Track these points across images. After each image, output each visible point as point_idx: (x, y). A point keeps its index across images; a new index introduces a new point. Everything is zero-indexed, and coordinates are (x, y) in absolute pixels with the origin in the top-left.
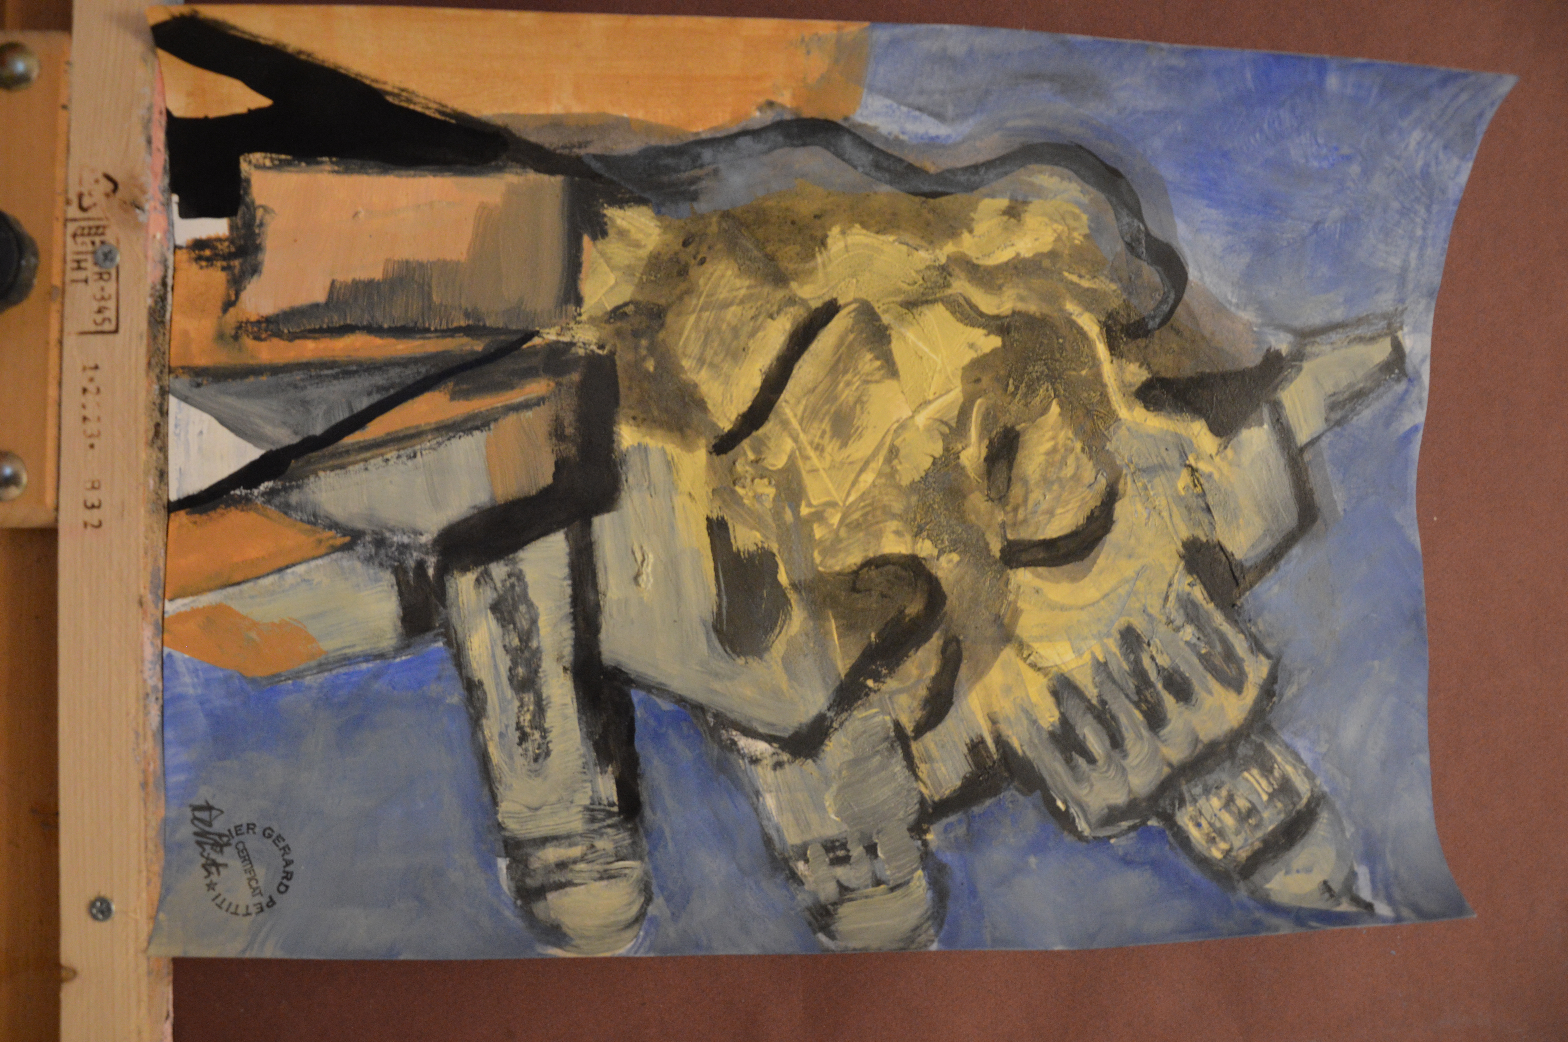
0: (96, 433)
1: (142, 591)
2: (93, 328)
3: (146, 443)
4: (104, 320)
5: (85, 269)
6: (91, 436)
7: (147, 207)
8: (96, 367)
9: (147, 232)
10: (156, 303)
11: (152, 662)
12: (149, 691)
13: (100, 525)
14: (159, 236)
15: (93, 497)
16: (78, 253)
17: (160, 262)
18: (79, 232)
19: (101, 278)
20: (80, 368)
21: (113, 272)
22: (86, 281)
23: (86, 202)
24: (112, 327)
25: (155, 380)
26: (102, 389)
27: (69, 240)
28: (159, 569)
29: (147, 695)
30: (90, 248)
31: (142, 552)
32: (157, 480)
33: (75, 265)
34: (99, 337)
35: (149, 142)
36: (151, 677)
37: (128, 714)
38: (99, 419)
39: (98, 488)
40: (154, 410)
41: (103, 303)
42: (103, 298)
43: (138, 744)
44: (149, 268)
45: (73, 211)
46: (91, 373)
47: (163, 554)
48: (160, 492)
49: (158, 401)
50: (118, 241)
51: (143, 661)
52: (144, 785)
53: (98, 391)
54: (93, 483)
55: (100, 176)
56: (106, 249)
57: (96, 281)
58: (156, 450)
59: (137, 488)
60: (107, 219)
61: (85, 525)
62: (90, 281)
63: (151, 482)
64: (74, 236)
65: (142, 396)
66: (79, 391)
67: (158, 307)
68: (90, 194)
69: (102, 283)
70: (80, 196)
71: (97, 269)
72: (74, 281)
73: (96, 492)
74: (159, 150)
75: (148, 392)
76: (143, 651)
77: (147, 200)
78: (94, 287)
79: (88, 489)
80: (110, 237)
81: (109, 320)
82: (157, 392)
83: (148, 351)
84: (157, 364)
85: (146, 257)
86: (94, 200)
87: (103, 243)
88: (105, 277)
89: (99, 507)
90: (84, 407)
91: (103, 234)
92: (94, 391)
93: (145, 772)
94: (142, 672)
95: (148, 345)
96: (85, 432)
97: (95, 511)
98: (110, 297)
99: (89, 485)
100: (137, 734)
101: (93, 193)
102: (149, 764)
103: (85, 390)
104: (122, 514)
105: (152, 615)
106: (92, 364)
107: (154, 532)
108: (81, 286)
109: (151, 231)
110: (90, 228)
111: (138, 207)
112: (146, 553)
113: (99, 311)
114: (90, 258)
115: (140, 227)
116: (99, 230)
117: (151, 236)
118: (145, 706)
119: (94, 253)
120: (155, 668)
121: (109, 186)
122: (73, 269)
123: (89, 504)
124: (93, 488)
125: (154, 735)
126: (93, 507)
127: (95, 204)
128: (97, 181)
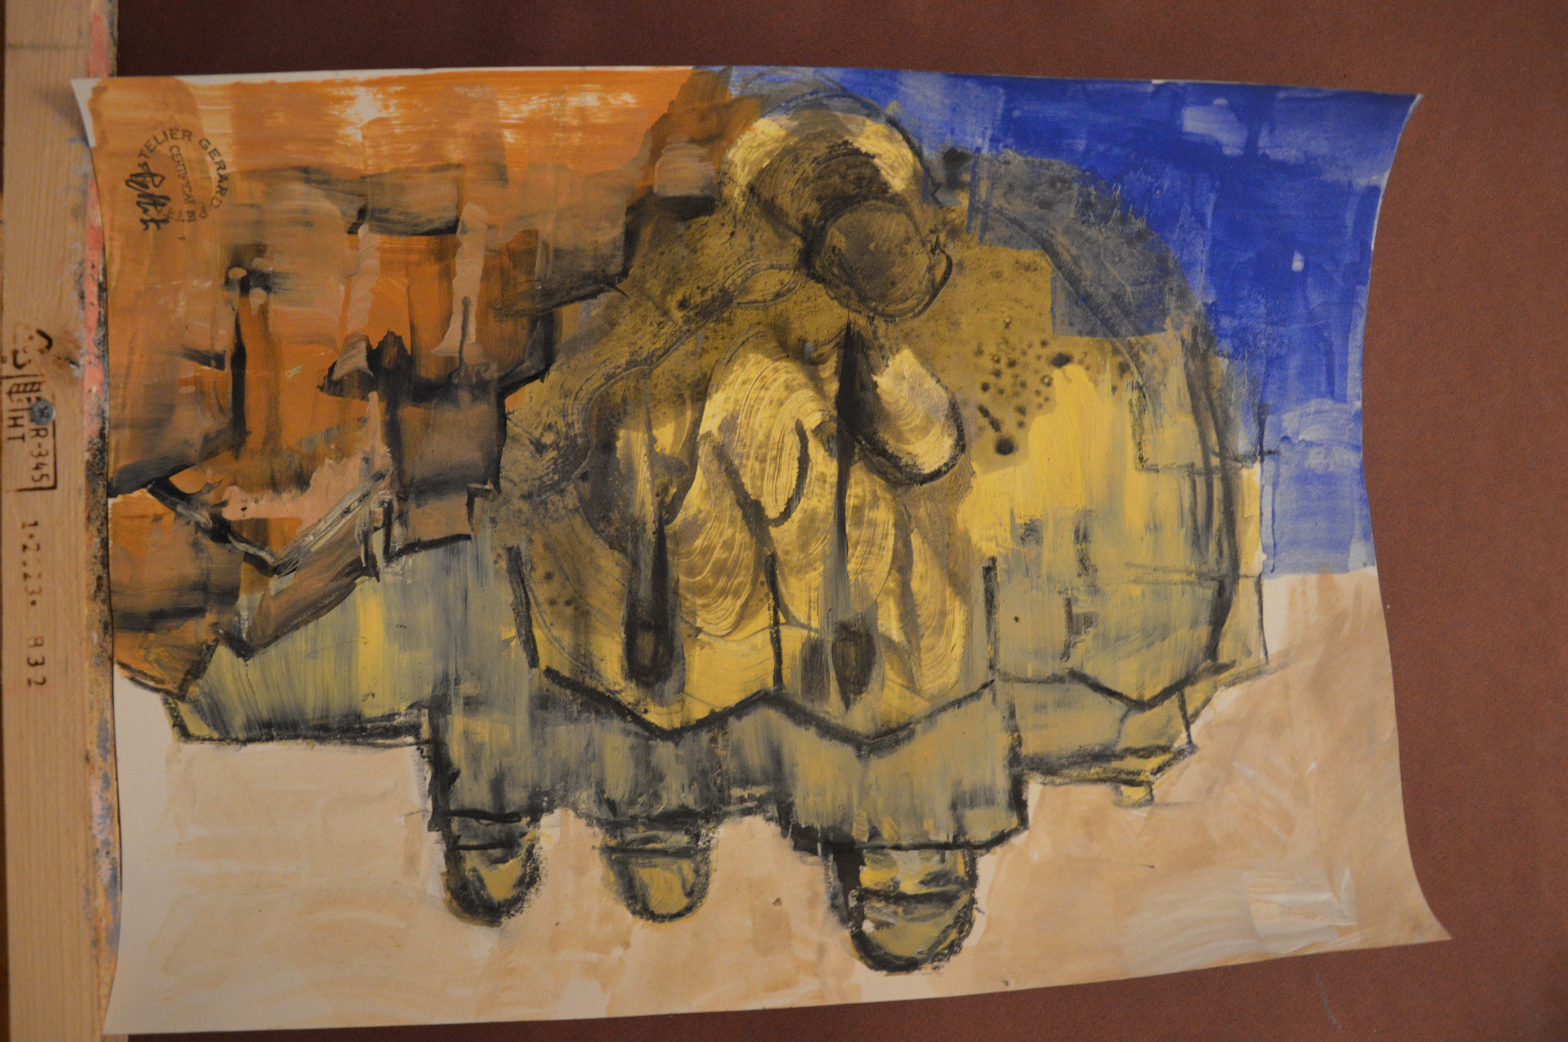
0: (37, 590)
1: (89, 747)
2: (32, 485)
3: (88, 598)
4: (42, 476)
5: (22, 426)
6: (32, 593)
7: (82, 362)
8: (36, 524)
9: (82, 387)
10: (94, 456)
11: (101, 816)
12: (99, 845)
13: (44, 682)
14: (94, 389)
15: (36, 655)
16: (14, 410)
17: (97, 415)
18: (14, 389)
19: (38, 435)
20: (19, 525)
21: (50, 428)
22: (23, 438)
23: (21, 359)
24: (50, 483)
25: (95, 533)
26: (42, 546)
27: (5, 397)
28: (106, 722)
29: (97, 850)
30: (26, 405)
31: (87, 708)
32: (101, 632)
33: (12, 422)
34: (38, 493)
35: (82, 297)
36: (101, 832)
37: (77, 871)
38: (40, 575)
39: (41, 645)
40: (95, 563)
41: (40, 460)
42: (40, 455)
43: (88, 901)
44: (86, 422)
45: (8, 369)
46: (31, 530)
47: (110, 706)
48: (105, 645)
49: (100, 554)
50: (54, 397)
51: (91, 817)
52: (96, 942)
53: (39, 547)
54: (36, 639)
55: (33, 333)
56: (41, 405)
57: (33, 437)
58: (100, 602)
59: (80, 644)
60: (42, 375)
61: (29, 682)
62: (27, 438)
63: (95, 636)
64: (10, 393)
65: (83, 550)
66: (19, 548)
67: (97, 461)
68: (25, 352)
69: (39, 439)
70: (15, 353)
71: (33, 426)
72: (10, 439)
73: (39, 649)
74: (92, 304)
75: (88, 546)
76: (91, 807)
77: (82, 355)
78: (31, 444)
79: (31, 647)
80: (45, 393)
81: (47, 476)
82: (98, 545)
83: (87, 505)
84: (97, 517)
85: (82, 411)
86: (28, 357)
87: (39, 399)
88: (42, 433)
89: (42, 664)
90: (24, 564)
91: (38, 390)
92: (35, 548)
93: (96, 929)
94: (90, 828)
95: (87, 499)
96: (26, 589)
97: (38, 668)
98: (47, 453)
99: (32, 642)
100: (87, 890)
101: (27, 350)
102: (101, 920)
103: (25, 548)
104: (66, 671)
105: (100, 769)
106: (32, 522)
107: (99, 685)
108: (18, 442)
109: (87, 385)
110: (26, 385)
111: (73, 363)
112: (91, 708)
113: (37, 468)
114: (26, 414)
115: (75, 382)
116: (35, 387)
117: (86, 391)
118: (95, 863)
119: (30, 409)
120: (105, 822)
121: (45, 342)
122: (10, 426)
123: (32, 661)
124: (36, 645)
125: (106, 890)
126: (36, 664)
127: (30, 361)
128: (31, 338)
